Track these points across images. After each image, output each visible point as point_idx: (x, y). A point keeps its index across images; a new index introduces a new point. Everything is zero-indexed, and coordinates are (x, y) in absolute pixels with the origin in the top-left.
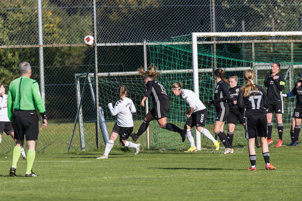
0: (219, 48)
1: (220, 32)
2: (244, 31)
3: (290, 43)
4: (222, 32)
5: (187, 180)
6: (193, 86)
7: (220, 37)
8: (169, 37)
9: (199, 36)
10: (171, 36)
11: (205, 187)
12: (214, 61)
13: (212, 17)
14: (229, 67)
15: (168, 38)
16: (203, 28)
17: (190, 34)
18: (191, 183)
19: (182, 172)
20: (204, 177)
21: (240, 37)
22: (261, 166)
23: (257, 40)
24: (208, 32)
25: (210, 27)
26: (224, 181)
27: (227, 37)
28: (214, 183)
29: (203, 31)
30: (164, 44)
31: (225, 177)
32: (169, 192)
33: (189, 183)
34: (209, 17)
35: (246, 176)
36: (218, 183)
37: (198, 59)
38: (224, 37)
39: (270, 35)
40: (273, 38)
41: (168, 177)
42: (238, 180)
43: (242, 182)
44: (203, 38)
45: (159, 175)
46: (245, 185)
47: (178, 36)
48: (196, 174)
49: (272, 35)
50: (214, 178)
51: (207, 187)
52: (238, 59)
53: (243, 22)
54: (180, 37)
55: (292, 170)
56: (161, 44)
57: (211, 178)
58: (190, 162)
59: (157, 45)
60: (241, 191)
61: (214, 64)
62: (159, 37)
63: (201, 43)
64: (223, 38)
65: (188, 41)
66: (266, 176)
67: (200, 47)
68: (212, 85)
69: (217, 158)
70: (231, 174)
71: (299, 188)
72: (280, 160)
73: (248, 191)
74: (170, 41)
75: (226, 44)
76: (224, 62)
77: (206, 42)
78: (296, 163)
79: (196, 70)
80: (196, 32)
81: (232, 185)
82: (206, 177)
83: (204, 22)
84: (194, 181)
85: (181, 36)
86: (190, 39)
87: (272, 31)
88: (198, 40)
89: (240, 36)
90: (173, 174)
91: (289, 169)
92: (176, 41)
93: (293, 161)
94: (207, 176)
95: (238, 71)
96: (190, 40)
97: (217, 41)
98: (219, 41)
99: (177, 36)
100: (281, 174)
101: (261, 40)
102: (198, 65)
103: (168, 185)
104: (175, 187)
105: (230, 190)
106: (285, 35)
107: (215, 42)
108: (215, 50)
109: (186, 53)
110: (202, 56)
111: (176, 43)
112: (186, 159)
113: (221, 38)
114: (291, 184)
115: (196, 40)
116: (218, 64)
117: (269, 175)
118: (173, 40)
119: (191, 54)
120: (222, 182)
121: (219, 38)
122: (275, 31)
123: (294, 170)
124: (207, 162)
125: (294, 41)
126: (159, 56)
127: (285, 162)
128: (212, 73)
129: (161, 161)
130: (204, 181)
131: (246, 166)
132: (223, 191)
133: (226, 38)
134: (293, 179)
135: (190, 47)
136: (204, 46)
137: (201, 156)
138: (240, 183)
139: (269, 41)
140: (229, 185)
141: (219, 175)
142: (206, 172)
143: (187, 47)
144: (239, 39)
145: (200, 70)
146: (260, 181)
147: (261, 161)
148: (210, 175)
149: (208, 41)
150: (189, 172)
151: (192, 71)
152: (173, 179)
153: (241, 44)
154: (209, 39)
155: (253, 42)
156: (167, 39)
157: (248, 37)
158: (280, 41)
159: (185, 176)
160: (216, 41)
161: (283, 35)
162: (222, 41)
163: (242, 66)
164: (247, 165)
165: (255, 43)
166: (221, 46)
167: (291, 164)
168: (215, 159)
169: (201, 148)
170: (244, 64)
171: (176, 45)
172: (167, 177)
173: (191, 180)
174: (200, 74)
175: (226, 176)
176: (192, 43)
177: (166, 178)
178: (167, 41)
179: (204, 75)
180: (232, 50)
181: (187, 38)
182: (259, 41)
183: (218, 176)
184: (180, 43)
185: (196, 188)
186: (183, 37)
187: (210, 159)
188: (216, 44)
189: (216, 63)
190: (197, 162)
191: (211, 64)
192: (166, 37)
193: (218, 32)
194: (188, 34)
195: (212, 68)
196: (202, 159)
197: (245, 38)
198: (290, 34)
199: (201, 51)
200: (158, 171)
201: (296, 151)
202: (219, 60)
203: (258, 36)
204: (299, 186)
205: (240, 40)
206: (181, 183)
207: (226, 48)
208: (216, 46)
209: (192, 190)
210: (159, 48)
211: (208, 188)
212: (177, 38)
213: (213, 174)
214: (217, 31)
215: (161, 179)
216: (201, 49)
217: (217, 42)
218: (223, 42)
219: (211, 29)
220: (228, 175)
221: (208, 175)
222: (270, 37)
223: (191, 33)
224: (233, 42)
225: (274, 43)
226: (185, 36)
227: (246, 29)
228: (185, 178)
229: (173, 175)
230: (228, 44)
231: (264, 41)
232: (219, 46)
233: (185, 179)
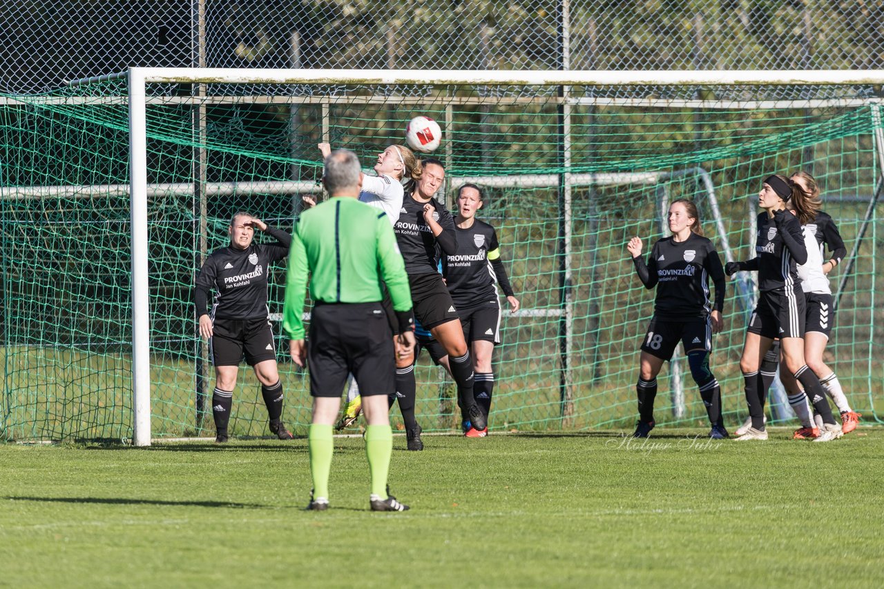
0: (215, 119)
1: (219, 66)
2: (298, 65)
3: (444, 107)
4: (226, 67)
5: (104, 540)
6: (129, 240)
7: (219, 83)
8: (57, 81)
9: (152, 80)
10: (62, 76)
11: (159, 563)
12: (198, 159)
13: (196, 17)
14: (248, 179)
15: (52, 84)
16: (165, 52)
17: (124, 71)
18: (116, 549)
19: (88, 514)
20: (156, 529)
21: (283, 85)
22: (343, 497)
23: (338, 94)
24: (182, 66)
25: (188, 51)
26: (223, 543)
27: (243, 85)
28: (188, 549)
29: (164, 64)
30: (41, 103)
31: (226, 531)
32: (43, 576)
33: (110, 549)
34: (187, 18)
35: (291, 530)
36: (204, 550)
37: (148, 152)
38: (234, 85)
39: (380, 80)
40: (388, 90)
41: (43, 528)
42: (266, 543)
43: (279, 549)
44: (164, 84)
45: (13, 524)
46: (289, 560)
47: (84, 77)
48: (131, 522)
49: (384, 82)
50: (191, 533)
51: (165, 563)
52: (276, 154)
53: (295, 38)
54: (92, 82)
55: (440, 513)
56: (29, 102)
57: (180, 535)
58: (116, 483)
59: (19, 105)
60: (275, 578)
61: (198, 170)
62: (25, 79)
63: (157, 101)
64: (230, 88)
65: (116, 95)
66: (355, 530)
67: (156, 114)
68: (192, 238)
69: (202, 471)
70: (245, 523)
71: (459, 569)
72: (402, 480)
73: (298, 576)
74: (58, 92)
75: (238, 105)
76: (232, 163)
77: (177, 100)
78: (452, 489)
79: (140, 189)
80: (143, 65)
81: (246, 558)
82: (162, 531)
83: (171, 35)
84: (124, 543)
85: (96, 78)
86: (124, 87)
87: (386, 68)
88: (149, 92)
89: (284, 81)
90: (59, 520)
91: (432, 509)
92: (78, 92)
93: (444, 482)
94: (167, 529)
95: (275, 195)
96: (122, 92)
97: (211, 95)
98: (217, 95)
99: (81, 76)
100: (403, 523)
101: (353, 94)
102: (148, 172)
103: (41, 554)
104: (65, 561)
105: (241, 572)
106: (428, 82)
107: (205, 98)
108: (203, 124)
109: (109, 133)
110: (159, 142)
111: (79, 100)
112: (101, 471)
113: (224, 86)
114: (437, 557)
115: (144, 93)
116: (210, 171)
117: (366, 528)
118: (70, 91)
119: (125, 137)
120: (215, 549)
121: (216, 88)
122: (395, 68)
123: (446, 513)
124: (169, 484)
125: (456, 100)
126: (24, 140)
127: (419, 487)
128: (191, 199)
129: (22, 476)
130: (156, 544)
131: (292, 498)
132: (218, 576)
133: (239, 88)
134: (443, 541)
135: (121, 114)
136: (167, 111)
137: (151, 465)
138: (272, 550)
139: (377, 99)
140: (236, 557)
141: (206, 525)
142: (165, 515)
143: (115, 112)
144: (281, 91)
145: (154, 186)
146: (339, 546)
147: (341, 481)
148: (177, 524)
149: (181, 94)
150: (110, 514)
151: (129, 192)
152: (57, 537)
153: (288, 107)
154: (184, 88)
155: (325, 100)
156: (50, 85)
157: (310, 85)
158: (410, 100)
159: (96, 526)
160: (207, 95)
161: (421, 82)
162: (227, 95)
163: (289, 176)
164: (296, 494)
165: (332, 106)
166: (223, 113)
167: (436, 495)
168: (194, 473)
169: (152, 437)
170: (294, 172)
171: (79, 107)
172: (40, 529)
173: (116, 540)
174: (153, 201)
175: (229, 528)
176: (130, 99)
177: (36, 533)
178: (50, 94)
179: (168, 204)
180: (256, 123)
181: (114, 85)
182: (342, 100)
183: (204, 530)
184: (93, 100)
185: (131, 566)
186: (103, 80)
187: (177, 472)
188: (207, 105)
189: (204, 166)
190: (138, 482)
191: (188, 169)
192: (46, 80)
193: (213, 66)
194: (117, 71)
195: (191, 181)
196: (153, 472)
197: (300, 87)
198: (444, 80)
199: (158, 125)
200: (11, 510)
201: (455, 453)
202: (214, 157)
203: (342, 83)
204: (459, 565)
205: (285, 95)
206: (83, 548)
207: (237, 120)
208: (208, 111)
209: (119, 570)
210: (23, 115)
211: (169, 566)
212: (83, 83)
213: (186, 521)
214: (211, 63)
215: (19, 535)
216: (158, 120)
217: (210, 98)
218: (229, 100)
219: (190, 56)
220: (234, 526)
221: (170, 526)
222: (382, 88)
223: (126, 69)
224: (262, 100)
225: (392, 107)
226: (107, 79)
227: (303, 59)
228: (95, 534)
229: (59, 524)
230: (244, 106)
231: (361, 100)
232: (216, 112)
233: (96, 536)
